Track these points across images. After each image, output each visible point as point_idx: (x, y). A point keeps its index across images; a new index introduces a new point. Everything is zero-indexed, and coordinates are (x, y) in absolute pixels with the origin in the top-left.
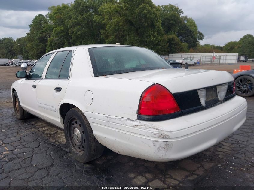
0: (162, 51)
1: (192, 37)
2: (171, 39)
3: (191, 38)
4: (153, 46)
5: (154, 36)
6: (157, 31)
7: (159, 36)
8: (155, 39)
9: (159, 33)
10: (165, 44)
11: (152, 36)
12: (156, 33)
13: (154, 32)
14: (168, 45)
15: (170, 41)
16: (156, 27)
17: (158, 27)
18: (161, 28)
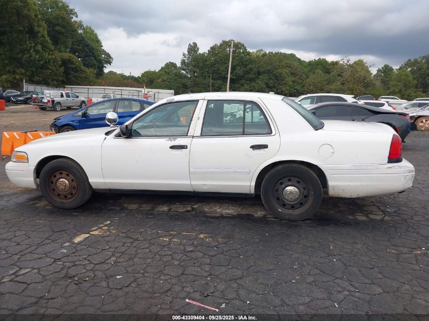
0: (53, 80)
1: (95, 59)
2: (66, 60)
3: (95, 61)
4: (34, 70)
5: (37, 52)
6: (42, 44)
7: (45, 53)
8: (39, 57)
9: (44, 47)
10: (58, 67)
11: (31, 51)
12: (39, 47)
13: (36, 44)
14: (62, 69)
15: (65, 63)
16: (40, 35)
17: (43, 36)
18: (48, 39)
